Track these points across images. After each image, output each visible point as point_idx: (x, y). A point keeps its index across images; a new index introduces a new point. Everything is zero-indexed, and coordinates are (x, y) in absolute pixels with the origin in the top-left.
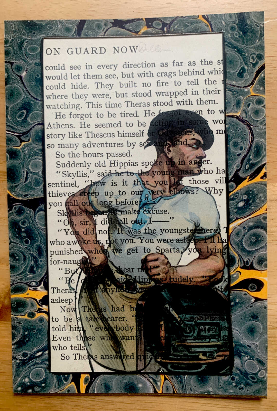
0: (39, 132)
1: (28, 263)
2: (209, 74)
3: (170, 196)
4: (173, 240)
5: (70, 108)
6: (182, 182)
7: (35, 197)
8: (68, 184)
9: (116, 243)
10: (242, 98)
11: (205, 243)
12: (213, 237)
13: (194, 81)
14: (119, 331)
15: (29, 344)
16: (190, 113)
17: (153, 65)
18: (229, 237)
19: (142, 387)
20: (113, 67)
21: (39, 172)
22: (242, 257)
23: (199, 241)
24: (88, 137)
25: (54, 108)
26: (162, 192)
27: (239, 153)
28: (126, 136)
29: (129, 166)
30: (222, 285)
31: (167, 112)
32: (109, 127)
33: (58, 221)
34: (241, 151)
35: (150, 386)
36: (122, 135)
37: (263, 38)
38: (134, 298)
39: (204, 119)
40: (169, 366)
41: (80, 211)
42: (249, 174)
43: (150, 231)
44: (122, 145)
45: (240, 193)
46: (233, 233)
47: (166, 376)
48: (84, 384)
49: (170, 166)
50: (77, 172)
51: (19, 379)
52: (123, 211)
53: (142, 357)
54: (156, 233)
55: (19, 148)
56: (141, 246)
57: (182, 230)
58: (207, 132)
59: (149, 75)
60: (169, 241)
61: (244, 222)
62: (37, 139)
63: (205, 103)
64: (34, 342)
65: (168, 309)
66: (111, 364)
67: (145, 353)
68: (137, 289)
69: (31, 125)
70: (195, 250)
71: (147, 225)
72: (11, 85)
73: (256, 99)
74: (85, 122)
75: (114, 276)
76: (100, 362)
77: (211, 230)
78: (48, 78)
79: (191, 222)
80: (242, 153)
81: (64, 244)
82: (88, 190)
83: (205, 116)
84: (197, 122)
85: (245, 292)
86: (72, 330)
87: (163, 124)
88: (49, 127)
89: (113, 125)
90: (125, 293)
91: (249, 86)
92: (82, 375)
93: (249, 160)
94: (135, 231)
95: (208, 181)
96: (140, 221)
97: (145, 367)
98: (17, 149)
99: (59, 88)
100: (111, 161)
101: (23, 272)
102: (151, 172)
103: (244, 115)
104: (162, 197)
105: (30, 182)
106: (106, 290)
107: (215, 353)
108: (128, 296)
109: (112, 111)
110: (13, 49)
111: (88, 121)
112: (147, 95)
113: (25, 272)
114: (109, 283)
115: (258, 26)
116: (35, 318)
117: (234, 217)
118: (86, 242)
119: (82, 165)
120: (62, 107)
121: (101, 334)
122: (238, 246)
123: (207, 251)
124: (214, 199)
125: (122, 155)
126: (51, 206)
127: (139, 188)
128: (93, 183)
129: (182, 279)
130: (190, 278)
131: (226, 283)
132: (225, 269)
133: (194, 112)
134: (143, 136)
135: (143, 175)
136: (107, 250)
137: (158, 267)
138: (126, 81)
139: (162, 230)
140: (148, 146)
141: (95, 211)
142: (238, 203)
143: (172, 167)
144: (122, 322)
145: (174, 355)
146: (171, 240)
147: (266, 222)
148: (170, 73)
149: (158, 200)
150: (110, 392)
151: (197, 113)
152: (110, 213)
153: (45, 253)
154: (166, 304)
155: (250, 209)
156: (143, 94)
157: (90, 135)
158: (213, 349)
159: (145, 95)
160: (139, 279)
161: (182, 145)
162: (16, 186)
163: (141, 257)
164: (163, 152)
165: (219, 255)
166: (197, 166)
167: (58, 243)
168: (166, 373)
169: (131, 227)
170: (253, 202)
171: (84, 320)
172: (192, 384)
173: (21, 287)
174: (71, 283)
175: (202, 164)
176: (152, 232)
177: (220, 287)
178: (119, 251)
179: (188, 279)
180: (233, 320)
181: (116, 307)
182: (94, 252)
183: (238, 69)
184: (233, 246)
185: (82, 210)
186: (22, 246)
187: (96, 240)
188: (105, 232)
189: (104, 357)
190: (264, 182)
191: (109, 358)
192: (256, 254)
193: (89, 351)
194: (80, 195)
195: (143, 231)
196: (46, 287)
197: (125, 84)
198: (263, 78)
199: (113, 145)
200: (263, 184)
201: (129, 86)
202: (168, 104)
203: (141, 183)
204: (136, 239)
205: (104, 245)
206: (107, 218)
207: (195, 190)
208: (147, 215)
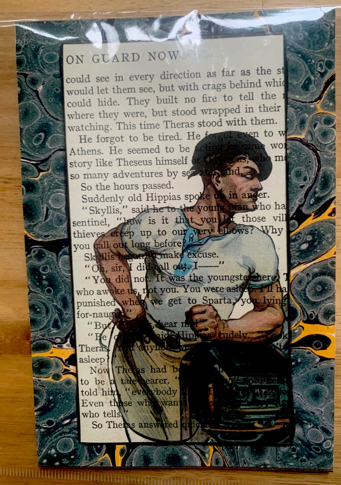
0: (60, 160)
1: (52, 317)
2: (266, 86)
3: (219, 236)
4: (223, 289)
5: (97, 129)
6: (234, 220)
7: (58, 238)
8: (97, 222)
9: (155, 292)
10: (307, 116)
11: (262, 293)
12: (271, 285)
13: (248, 95)
14: (160, 396)
15: (54, 410)
16: (243, 136)
17: (197, 75)
18: (289, 285)
19: (187, 460)
20: (148, 77)
21: (61, 208)
22: (305, 309)
23: (254, 290)
24: (120, 165)
25: (78, 130)
26: (210, 231)
27: (302, 185)
30: (281, 342)
31: (215, 134)
32: (145, 153)
33: (86, 267)
34: (305, 182)
35: (197, 459)
36: (161, 163)
37: (333, 41)
38: (177, 357)
39: (260, 143)
40: (219, 436)
41: (111, 254)
42: (315, 211)
44: (161, 174)
45: (303, 233)
46: (294, 281)
47: (215, 447)
48: (119, 457)
49: (219, 199)
50: (106, 208)
51: (45, 450)
52: (163, 254)
53: (187, 425)
54: (203, 281)
55: (37, 179)
56: (185, 295)
57: (234, 276)
58: (264, 159)
59: (192, 88)
60: (218, 289)
61: (308, 268)
62: (58, 168)
63: (262, 122)
64: (60, 408)
65: (218, 369)
66: (151, 433)
67: (190, 421)
68: (181, 346)
69: (51, 150)
70: (249, 301)
71: (192, 270)
72: (25, 102)
73: (324, 118)
74: (115, 147)
75: (153, 331)
76: (138, 431)
77: (268, 276)
78: (70, 93)
79: (245, 268)
80: (306, 185)
81: (93, 293)
82: (121, 229)
83: (262, 139)
84: (251, 146)
85: (308, 350)
86: (105, 394)
87: (210, 149)
88: (73, 154)
89: (150, 151)
90: (166, 352)
91: (316, 101)
92: (117, 446)
93: (315, 193)
94: (178, 278)
95: (265, 218)
96: (184, 266)
97: (191, 436)
98: (34, 180)
99: (83, 105)
100: (148, 194)
101: (45, 327)
102: (196, 207)
103: (309, 138)
104: (210, 237)
105: (51, 221)
106: (143, 348)
107: (273, 421)
108: (170, 355)
109: (148, 132)
110: (27, 57)
111: (119, 145)
112: (191, 112)
113: (48, 327)
114: (148, 339)
115: (328, 26)
116: (61, 380)
117: (296, 261)
118: (119, 291)
119: (113, 199)
120: (87, 128)
121: (139, 399)
122: (301, 296)
123: (263, 301)
124: (272, 240)
125: (161, 186)
126: (76, 249)
127: (182, 227)
128: (126, 221)
129: (234, 335)
130: (243, 334)
131: (286, 340)
132: (285, 323)
133: (248, 134)
134: (186, 163)
135: (187, 210)
136: (144, 301)
137: (205, 321)
138: (165, 95)
139: (210, 277)
140: (192, 176)
141: (130, 254)
142: (301, 244)
143: (221, 201)
144: (163, 385)
145: (225, 423)
146: (220, 289)
147: (334, 268)
148: (219, 86)
149: (205, 241)
150: (150, 465)
151: (252, 135)
152: (148, 257)
153: (71, 305)
154: (216, 364)
155: (315, 252)
156: (185, 111)
157: (122, 162)
158: (271, 416)
159: (188, 113)
160: (183, 335)
161: (233, 174)
162: (35, 225)
163: (185, 309)
164: (211, 183)
165: (277, 306)
166: (252, 200)
167: (86, 292)
168: (216, 443)
169: (173, 274)
170: (319, 243)
171: (118, 382)
172: (246, 456)
173: (44, 344)
174: (102, 340)
175: (258, 197)
176: (198, 279)
177: (279, 344)
178: (159, 302)
179: (242, 335)
180: (294, 383)
181: (156, 368)
182: (129, 303)
183: (302, 80)
184: (295, 296)
185: (114, 254)
186: (44, 297)
187: (132, 289)
188: (142, 280)
189: (143, 425)
190: (333, 219)
191: (149, 426)
192: (322, 305)
193: (125, 418)
194: (112, 235)
195: (187, 277)
196: (73, 344)
197: (163, 99)
198: (334, 92)
199: (150, 174)
200: (331, 223)
201: (168, 102)
202: (217, 124)
203: (185, 221)
204: (179, 287)
205: (141, 295)
206: (144, 262)
207: (250, 229)
208: (192, 258)
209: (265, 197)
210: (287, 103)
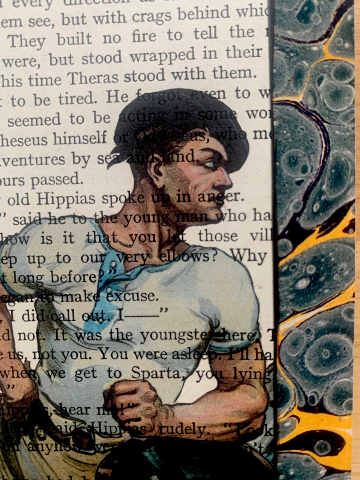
2: (238, 15)
3: (160, 265)
4: (166, 354)
6: (185, 238)
9: (53, 358)
10: (307, 65)
11: (231, 361)
12: (246, 348)
13: (208, 30)
16: (200, 96)
18: (277, 349)
20: (44, 3)
22: (301, 389)
23: (219, 356)
26: (145, 256)
27: (300, 179)
28: (70, 143)
29: (77, 203)
30: (262, 441)
31: (153, 93)
32: (37, 125)
34: (304, 175)
36: (63, 141)
38: (90, 462)
39: (230, 109)
42: (320, 223)
43: (120, 335)
44: (62, 160)
45: (300, 261)
46: (286, 342)
49: (160, 203)
54: (133, 340)
56: (103, 364)
57: (184, 333)
58: (235, 135)
59: (116, 19)
60: (158, 355)
61: (308, 319)
63: (231, 75)
68: (97, 445)
70: (210, 374)
71: (115, 323)
73: (334, 68)
75: (50, 420)
77: (242, 334)
79: (203, 319)
80: (305, 180)
84: (214, 114)
85: (307, 456)
87: (144, 118)
89: (45, 122)
90: (72, 453)
91: (321, 39)
93: (321, 193)
94: (90, 335)
95: (236, 236)
96: (100, 316)
100: (39, 194)
102: (122, 216)
103: (310, 101)
104: (144, 266)
106: (35, 447)
108: (79, 459)
109: (42, 92)
112: (113, 59)
114: (42, 434)
117: (289, 309)
122: (296, 367)
123: (233, 375)
124: (247, 271)
125: (62, 181)
127: (97, 248)
128: (4, 239)
129: (184, 429)
130: (199, 428)
131: (270, 439)
132: (268, 411)
133: (208, 93)
134: (104, 142)
135: (105, 221)
136: (35, 371)
137: (135, 405)
138: (71, 31)
139: (145, 334)
140: (115, 163)
141: (11, 295)
142: (298, 281)
143: (163, 206)
146: (161, 355)
147: (351, 320)
148: (160, 16)
149: (136, 273)
151: (214, 96)
152: (40, 299)
155: (320, 293)
156: (104, 57)
159: (108, 59)
160: (100, 427)
161: (183, 161)
163: (102, 386)
164: (146, 175)
165: (257, 383)
166: (215, 205)
169: (82, 327)
170: (327, 279)
175: (225, 201)
176: (125, 337)
177: (258, 445)
178: (60, 374)
179: (196, 429)
181: (55, 479)
182: (10, 375)
183: (299, 5)
184: (285, 366)
187: (14, 352)
190: (350, 238)
192: (331, 382)
195: (105, 334)
197: (68, 38)
198: (351, 24)
199: (44, 160)
200: (348, 244)
201: (76, 42)
202: (156, 77)
203: (102, 239)
204: (92, 351)
205: (30, 362)
206: (34, 309)
207: (211, 253)
208: (113, 303)
209: (236, 200)
210: (272, 44)
